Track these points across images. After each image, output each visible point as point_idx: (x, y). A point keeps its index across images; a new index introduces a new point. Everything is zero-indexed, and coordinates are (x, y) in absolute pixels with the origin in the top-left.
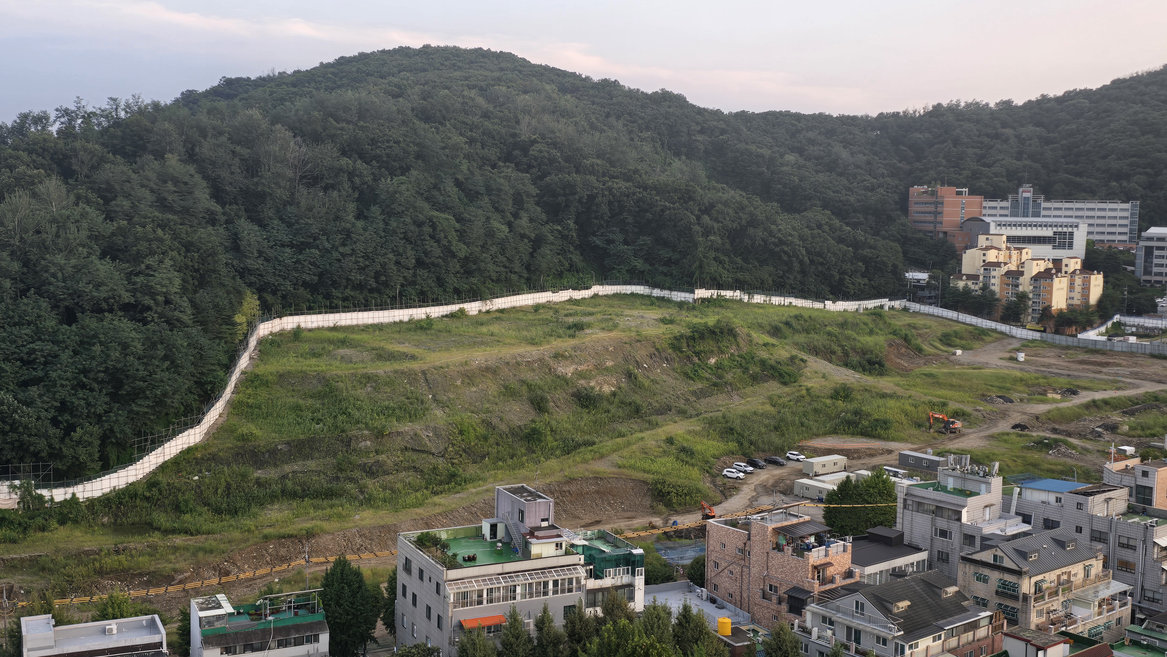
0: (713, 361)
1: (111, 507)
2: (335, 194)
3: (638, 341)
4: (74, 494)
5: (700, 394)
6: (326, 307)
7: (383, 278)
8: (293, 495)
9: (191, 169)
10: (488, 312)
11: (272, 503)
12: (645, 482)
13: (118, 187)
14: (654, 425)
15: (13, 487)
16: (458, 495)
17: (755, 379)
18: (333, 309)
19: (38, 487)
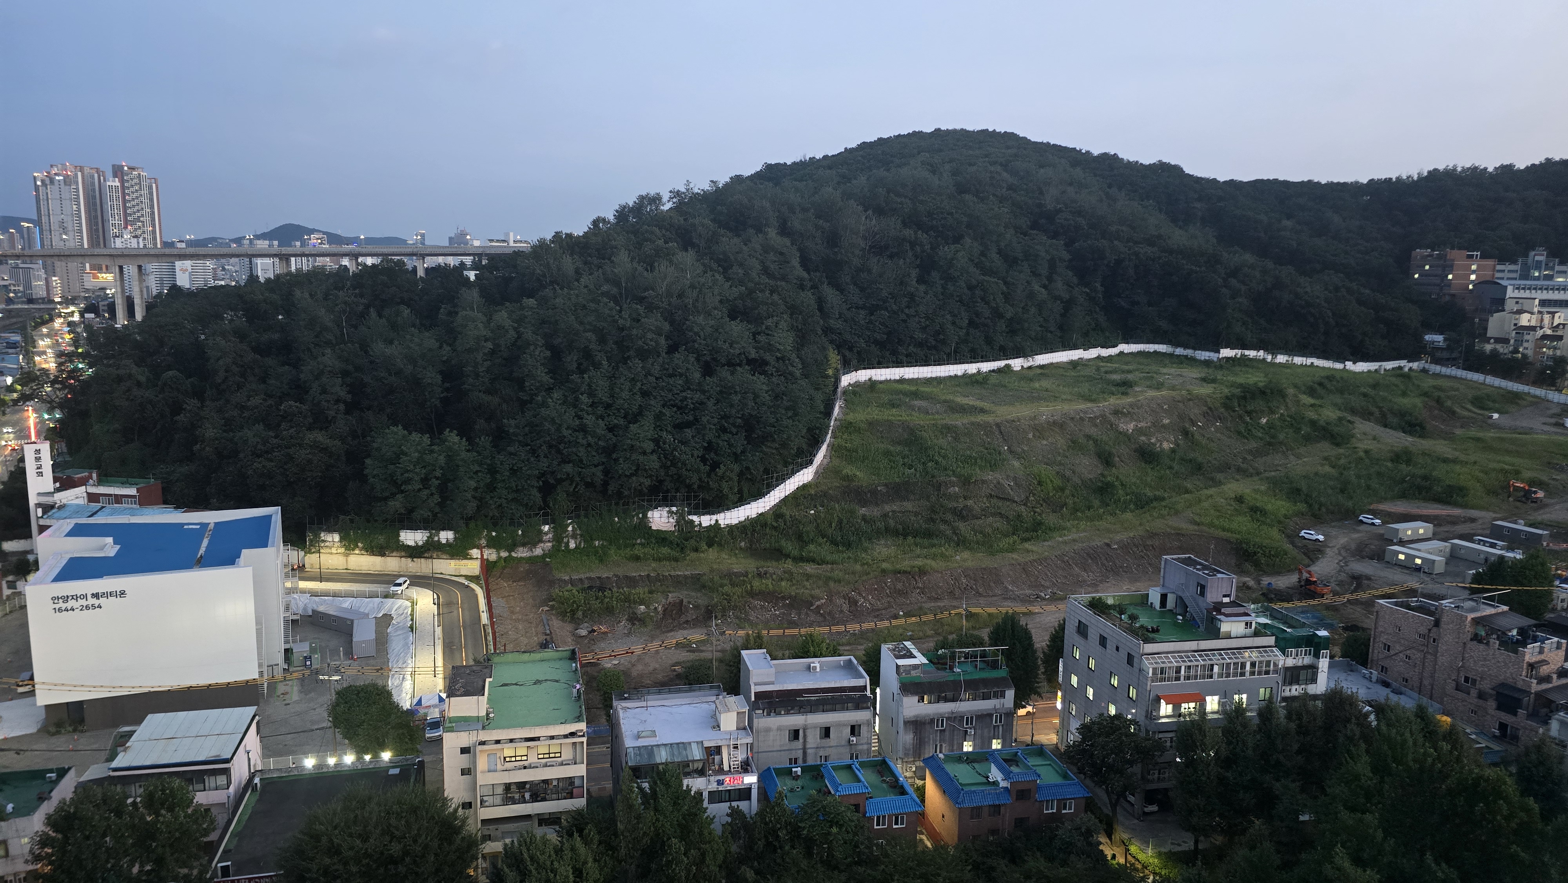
0: (1264, 421)
1: (747, 534)
2: (901, 262)
3: (1190, 400)
4: (717, 521)
5: (1257, 453)
6: (893, 362)
7: (942, 337)
8: (896, 533)
9: (787, 241)
10: (1030, 368)
11: (878, 538)
12: (1228, 541)
13: (732, 257)
14: (1217, 483)
15: (670, 512)
16: (1046, 543)
17: (1308, 439)
18: (899, 364)
19: (690, 513)
